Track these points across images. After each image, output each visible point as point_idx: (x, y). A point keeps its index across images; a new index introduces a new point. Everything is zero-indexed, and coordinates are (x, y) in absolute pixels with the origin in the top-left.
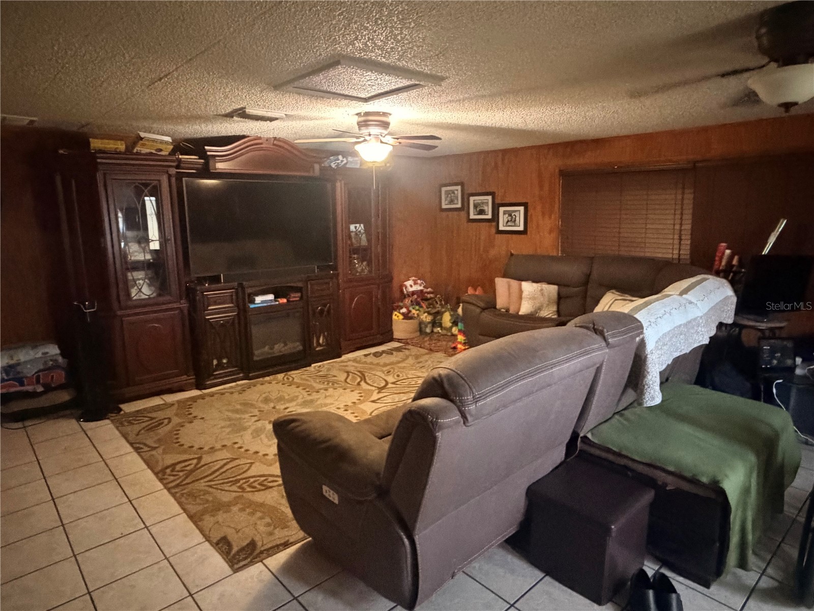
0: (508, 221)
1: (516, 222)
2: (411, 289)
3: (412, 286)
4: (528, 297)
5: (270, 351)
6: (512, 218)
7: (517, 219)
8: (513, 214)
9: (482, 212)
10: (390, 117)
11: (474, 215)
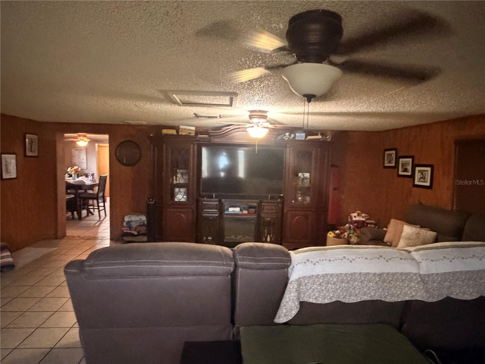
0: (421, 178)
1: (426, 179)
2: (354, 219)
3: (355, 217)
4: (405, 236)
5: (235, 238)
6: (423, 176)
7: (426, 176)
8: (424, 173)
9: (405, 170)
10: (268, 113)
11: (402, 172)
